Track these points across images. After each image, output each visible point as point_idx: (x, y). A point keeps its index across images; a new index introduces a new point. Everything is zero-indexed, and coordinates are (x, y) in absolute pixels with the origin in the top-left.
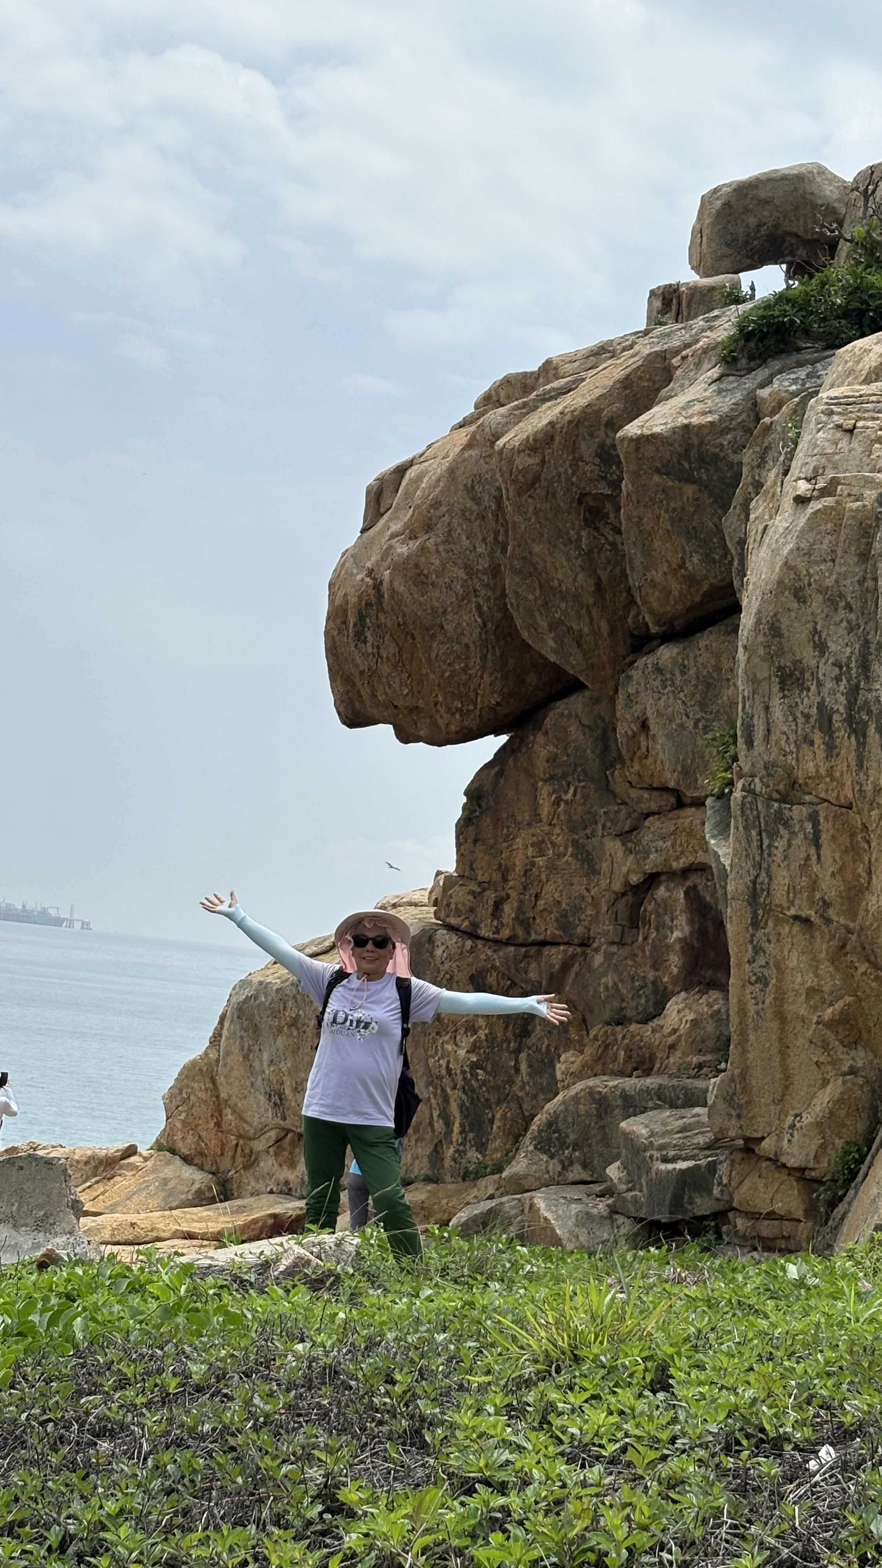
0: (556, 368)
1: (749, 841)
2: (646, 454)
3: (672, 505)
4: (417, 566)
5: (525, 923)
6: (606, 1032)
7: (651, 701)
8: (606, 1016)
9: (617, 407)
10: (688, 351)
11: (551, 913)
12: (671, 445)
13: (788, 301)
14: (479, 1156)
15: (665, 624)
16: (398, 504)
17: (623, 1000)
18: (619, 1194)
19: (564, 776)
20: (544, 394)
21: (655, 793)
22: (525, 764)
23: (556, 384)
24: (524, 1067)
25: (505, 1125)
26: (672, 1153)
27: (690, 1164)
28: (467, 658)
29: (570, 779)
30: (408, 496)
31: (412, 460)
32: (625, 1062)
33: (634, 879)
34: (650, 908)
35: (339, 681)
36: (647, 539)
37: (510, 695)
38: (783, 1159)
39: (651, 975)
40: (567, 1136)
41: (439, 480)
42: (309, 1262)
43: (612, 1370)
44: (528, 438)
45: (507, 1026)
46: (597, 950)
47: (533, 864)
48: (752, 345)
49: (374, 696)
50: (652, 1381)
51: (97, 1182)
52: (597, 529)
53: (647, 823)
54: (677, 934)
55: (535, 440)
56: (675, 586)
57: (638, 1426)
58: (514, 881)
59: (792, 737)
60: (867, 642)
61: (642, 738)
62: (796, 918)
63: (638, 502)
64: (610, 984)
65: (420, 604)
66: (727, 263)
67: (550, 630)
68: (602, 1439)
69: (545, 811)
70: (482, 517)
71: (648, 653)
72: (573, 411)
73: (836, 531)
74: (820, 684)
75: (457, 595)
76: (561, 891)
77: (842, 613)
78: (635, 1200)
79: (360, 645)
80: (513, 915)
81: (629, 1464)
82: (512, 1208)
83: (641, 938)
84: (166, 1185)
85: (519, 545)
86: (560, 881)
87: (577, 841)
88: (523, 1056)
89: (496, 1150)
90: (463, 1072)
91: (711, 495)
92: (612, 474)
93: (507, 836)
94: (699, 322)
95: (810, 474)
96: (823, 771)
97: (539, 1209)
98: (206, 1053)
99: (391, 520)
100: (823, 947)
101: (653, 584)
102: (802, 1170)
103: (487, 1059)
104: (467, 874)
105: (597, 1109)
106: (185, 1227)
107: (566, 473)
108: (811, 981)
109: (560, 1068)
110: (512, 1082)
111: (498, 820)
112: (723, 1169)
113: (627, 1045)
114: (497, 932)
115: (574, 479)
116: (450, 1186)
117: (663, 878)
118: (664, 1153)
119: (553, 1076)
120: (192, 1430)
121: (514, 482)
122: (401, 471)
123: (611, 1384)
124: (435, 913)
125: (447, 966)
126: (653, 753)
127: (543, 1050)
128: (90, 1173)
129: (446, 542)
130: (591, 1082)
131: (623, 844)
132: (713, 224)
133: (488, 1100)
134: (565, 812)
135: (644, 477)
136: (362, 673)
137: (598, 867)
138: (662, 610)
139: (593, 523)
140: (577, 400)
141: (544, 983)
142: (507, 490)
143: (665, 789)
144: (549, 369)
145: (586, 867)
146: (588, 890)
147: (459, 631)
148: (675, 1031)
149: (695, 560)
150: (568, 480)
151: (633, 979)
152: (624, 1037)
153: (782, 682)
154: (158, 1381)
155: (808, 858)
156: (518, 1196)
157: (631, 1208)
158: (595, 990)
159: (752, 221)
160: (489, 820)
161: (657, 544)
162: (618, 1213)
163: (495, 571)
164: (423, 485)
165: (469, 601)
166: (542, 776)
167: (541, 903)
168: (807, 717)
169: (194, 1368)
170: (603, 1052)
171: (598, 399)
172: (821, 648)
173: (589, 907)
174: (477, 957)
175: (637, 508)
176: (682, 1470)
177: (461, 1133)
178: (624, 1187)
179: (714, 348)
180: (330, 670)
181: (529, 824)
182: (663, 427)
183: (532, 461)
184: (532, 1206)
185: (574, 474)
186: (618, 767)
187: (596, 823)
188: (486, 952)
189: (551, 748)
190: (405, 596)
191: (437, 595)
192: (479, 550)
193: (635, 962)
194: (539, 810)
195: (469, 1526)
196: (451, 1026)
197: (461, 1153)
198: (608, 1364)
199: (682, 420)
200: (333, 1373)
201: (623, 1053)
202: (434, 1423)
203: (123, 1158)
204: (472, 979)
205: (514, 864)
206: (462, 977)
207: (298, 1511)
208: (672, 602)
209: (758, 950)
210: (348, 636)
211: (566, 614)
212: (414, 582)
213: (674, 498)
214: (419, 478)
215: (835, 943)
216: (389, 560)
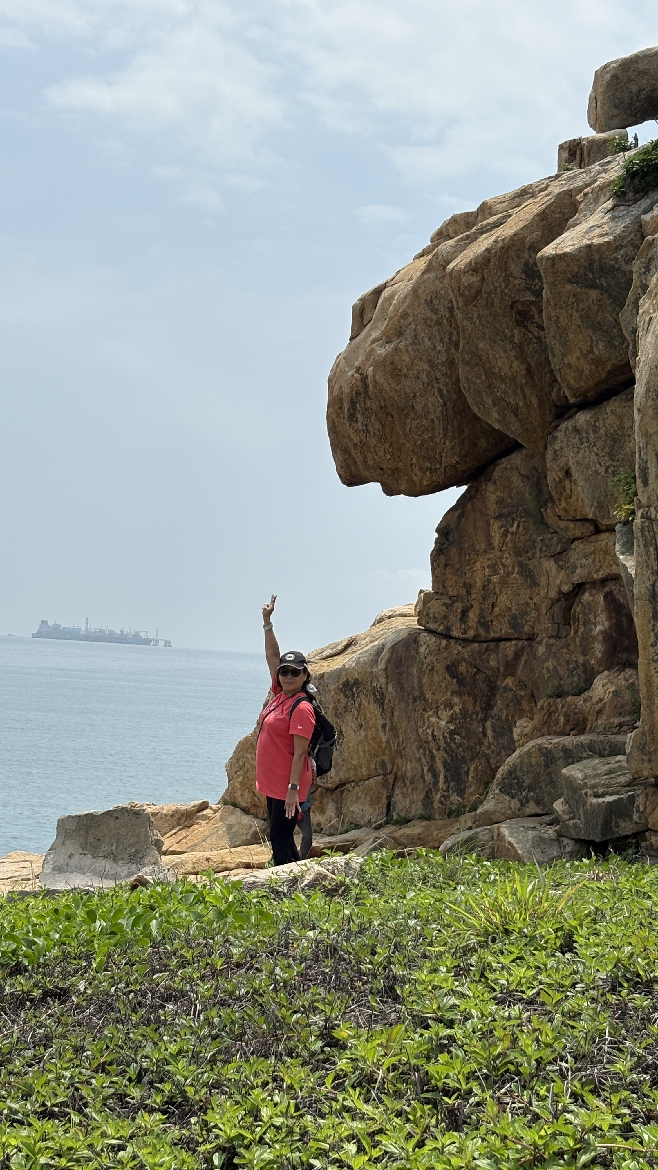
0: (490, 208)
1: (648, 555)
2: (560, 269)
3: (581, 306)
4: (392, 363)
5: (485, 624)
6: (549, 703)
7: (572, 454)
8: (549, 691)
9: (537, 234)
10: (588, 189)
11: (505, 616)
12: (578, 261)
14: (459, 799)
15: (580, 396)
16: (376, 318)
17: (561, 679)
18: (564, 822)
19: (510, 514)
20: (482, 228)
21: (579, 523)
22: (480, 507)
23: (491, 220)
24: (489, 732)
25: (477, 775)
26: (601, 790)
27: (615, 797)
28: (433, 429)
29: (514, 516)
30: (384, 310)
31: (385, 284)
32: (565, 724)
33: (566, 588)
34: (578, 610)
35: (339, 452)
36: (563, 332)
37: (466, 456)
39: (581, 659)
40: (524, 781)
41: (405, 298)
42: (326, 877)
43: (533, 938)
44: (471, 262)
45: (475, 702)
46: (540, 643)
47: (489, 581)
48: (636, 181)
49: (365, 462)
50: (561, 945)
51: (180, 830)
52: (525, 327)
53: (573, 546)
54: (599, 628)
55: (476, 264)
56: (586, 367)
57: (549, 976)
58: (476, 594)
61: (567, 483)
63: (555, 305)
64: (551, 668)
65: (396, 391)
66: (616, 121)
67: (494, 405)
68: (522, 986)
69: (496, 541)
70: (439, 323)
71: (568, 419)
72: (503, 240)
75: (423, 383)
76: (511, 600)
78: (575, 826)
79: (353, 424)
80: (476, 620)
81: (543, 1004)
82: (485, 836)
83: (572, 632)
84: (231, 829)
85: (468, 343)
86: (510, 592)
87: (522, 562)
88: (488, 723)
89: (472, 794)
90: (445, 738)
91: (610, 297)
92: (535, 285)
93: (469, 561)
94: (596, 167)
97: (504, 836)
99: (371, 329)
101: (569, 366)
104: (440, 591)
105: (544, 760)
106: (245, 860)
107: (500, 286)
109: (516, 731)
110: (481, 743)
111: (462, 549)
112: (640, 800)
113: (566, 712)
114: (465, 632)
115: (507, 291)
116: (439, 822)
117: (587, 586)
118: (596, 790)
119: (512, 738)
120: (231, 994)
121: (462, 295)
122: (378, 292)
123: (532, 949)
124: (418, 621)
125: (428, 659)
126: (575, 493)
127: (504, 718)
128: (175, 823)
129: (413, 344)
130: (539, 741)
131: (556, 563)
132: (605, 92)
133: (463, 757)
134: (512, 540)
135: (559, 286)
136: (355, 445)
137: (538, 581)
138: (577, 386)
139: (522, 322)
140: (506, 231)
141: (502, 669)
142: (457, 302)
143: (586, 520)
144: (485, 209)
145: (529, 581)
146: (531, 598)
147: (426, 410)
148: (601, 700)
149: (601, 346)
150: (501, 292)
151: (568, 663)
152: (563, 707)
154: (209, 961)
156: (489, 827)
157: (573, 832)
159: (634, 88)
160: (455, 550)
161: (571, 336)
162: (564, 836)
163: (451, 363)
164: (395, 302)
165: (433, 387)
166: (493, 514)
167: (496, 609)
169: (235, 951)
170: (548, 718)
171: (522, 229)
173: (533, 611)
174: (451, 652)
175: (555, 310)
176: (579, 1005)
177: (445, 782)
178: (567, 817)
179: (608, 186)
180: (332, 444)
181: (485, 552)
182: (571, 247)
183: (474, 279)
184: (499, 834)
185: (506, 287)
186: (549, 505)
187: (535, 548)
188: (457, 648)
189: (499, 494)
190: (385, 386)
191: (408, 384)
192: (438, 348)
193: (569, 650)
194: (492, 541)
195: (425, 1050)
196: (434, 704)
197: (446, 797)
198: (529, 934)
199: (586, 242)
200: (333, 951)
201: (562, 718)
202: (404, 981)
203: (199, 811)
204: (448, 668)
205: (475, 582)
206: (440, 667)
207: (305, 1046)
208: (585, 379)
209: (657, 637)
210: (344, 418)
211: (505, 392)
212: (391, 375)
213: (582, 301)
214: (391, 297)
216: (372, 359)
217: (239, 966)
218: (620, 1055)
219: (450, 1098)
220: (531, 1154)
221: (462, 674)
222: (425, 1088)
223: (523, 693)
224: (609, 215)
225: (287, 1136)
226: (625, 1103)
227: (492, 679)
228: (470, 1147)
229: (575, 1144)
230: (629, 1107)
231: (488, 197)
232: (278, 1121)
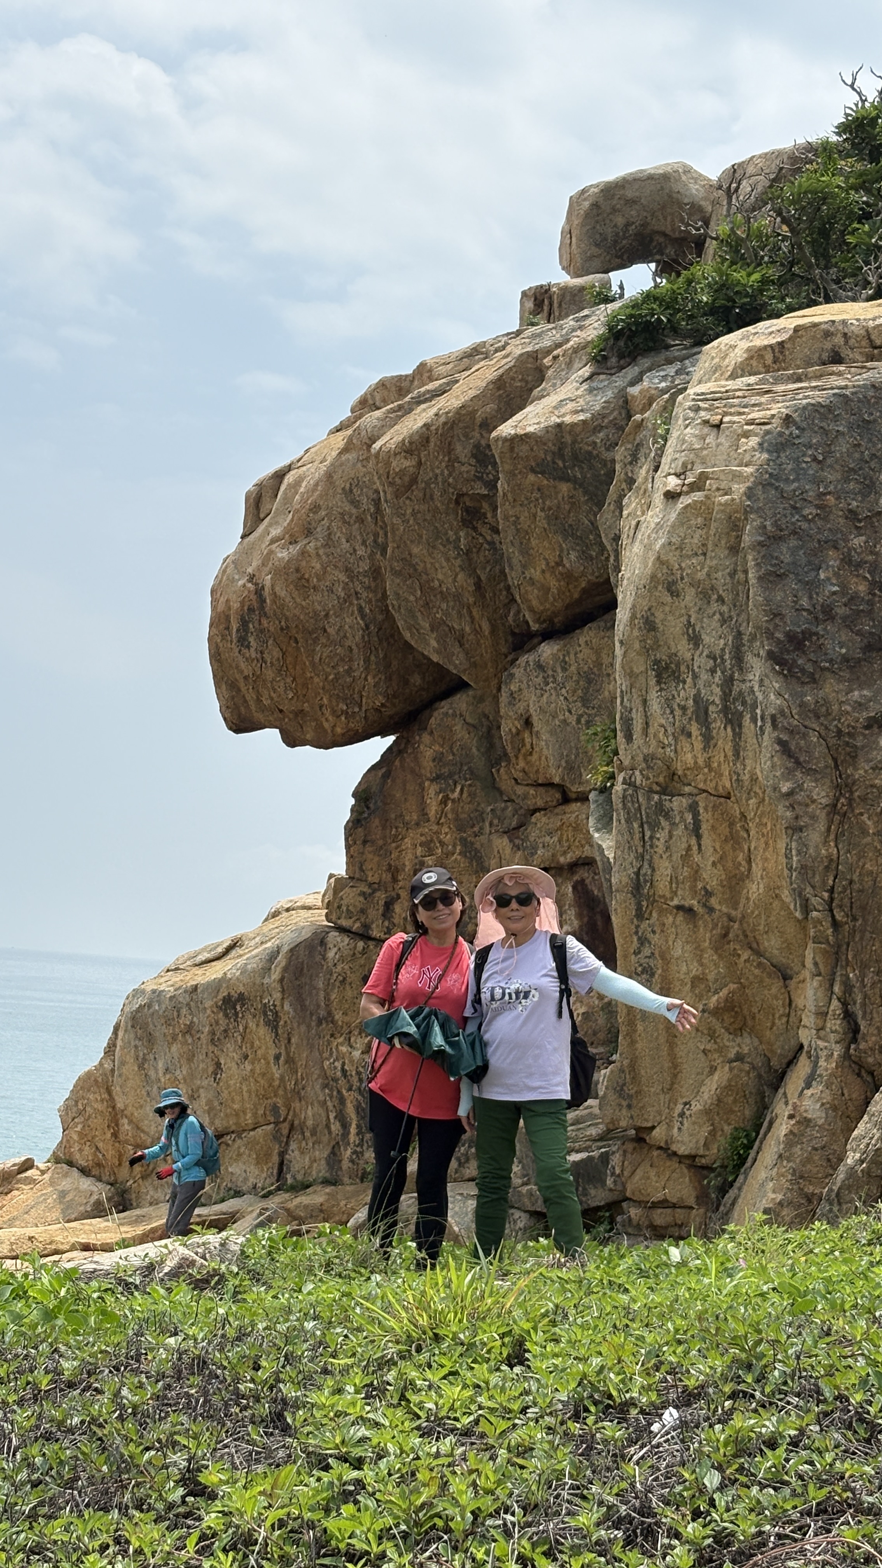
0: (430, 371)
1: (631, 833)
2: (521, 454)
3: (548, 503)
4: (297, 570)
7: (533, 698)
9: (491, 408)
10: (558, 351)
12: (545, 444)
13: (656, 299)
15: (544, 621)
16: (276, 510)
19: (451, 775)
20: (420, 397)
21: (542, 790)
22: (412, 765)
23: (431, 386)
27: (583, 1155)
28: (351, 660)
29: (456, 777)
30: (287, 500)
31: (290, 465)
35: (224, 687)
36: (524, 537)
37: (394, 696)
38: (674, 1148)
41: (317, 485)
42: (193, 1263)
43: (471, 1346)
44: (403, 440)
48: (621, 343)
49: (259, 700)
50: (509, 1355)
52: (475, 529)
53: (533, 819)
55: (411, 443)
56: (553, 584)
57: (491, 1398)
59: (670, 730)
60: (740, 634)
61: (526, 735)
62: (679, 908)
63: (515, 500)
65: (303, 607)
66: (597, 263)
67: (432, 631)
68: (456, 1411)
69: (433, 809)
70: (361, 520)
71: (529, 651)
72: (447, 413)
73: (706, 525)
74: (695, 677)
75: (338, 598)
77: (715, 606)
78: (530, 1194)
79: (244, 650)
81: (483, 1436)
84: (64, 1197)
85: (398, 547)
87: (466, 840)
90: (359, 1073)
91: (586, 492)
92: (488, 474)
93: (396, 836)
94: (569, 322)
95: (679, 470)
96: (701, 761)
98: (101, 1064)
99: (270, 525)
100: (706, 936)
101: (532, 582)
102: (693, 1157)
104: (357, 876)
106: (83, 1239)
107: (442, 473)
108: (695, 970)
111: (387, 820)
112: (616, 1160)
115: (451, 480)
116: (348, 1188)
120: (60, 1424)
121: (391, 484)
122: (279, 476)
123: (470, 1361)
124: (327, 915)
125: (339, 968)
126: (537, 749)
129: (326, 546)
131: (510, 840)
132: (583, 225)
134: (452, 810)
135: (519, 476)
136: (246, 678)
138: (542, 608)
139: (471, 522)
140: (451, 402)
142: (385, 492)
143: (550, 785)
144: (424, 372)
145: (475, 865)
147: (342, 634)
149: (573, 556)
150: (445, 481)
153: (659, 676)
154: (30, 1379)
155: (689, 848)
157: (527, 1203)
159: (620, 221)
160: (377, 822)
161: (534, 542)
163: (376, 573)
164: (302, 490)
165: (351, 604)
166: (428, 775)
168: (684, 708)
169: (65, 1364)
171: (472, 400)
172: (695, 640)
175: (513, 507)
176: (530, 1437)
177: (358, 1134)
179: (584, 347)
180: (215, 676)
181: (418, 824)
182: (536, 426)
183: (408, 463)
185: (450, 475)
186: (503, 764)
187: (483, 821)
189: (437, 747)
190: (287, 600)
191: (318, 598)
192: (359, 553)
194: (427, 810)
195: (323, 1499)
196: (345, 1027)
197: (359, 1154)
198: (466, 1341)
199: (555, 420)
200: (201, 1363)
202: (297, 1405)
203: (20, 1172)
205: (404, 864)
206: (354, 978)
207: (161, 1495)
208: (551, 599)
209: (643, 941)
210: (231, 642)
211: (447, 614)
212: (296, 586)
213: (550, 497)
214: (298, 483)
215: (718, 931)
216: (270, 564)
217: (71, 1385)
218: (584, 1504)
222: (323, 1551)
231: (428, 357)
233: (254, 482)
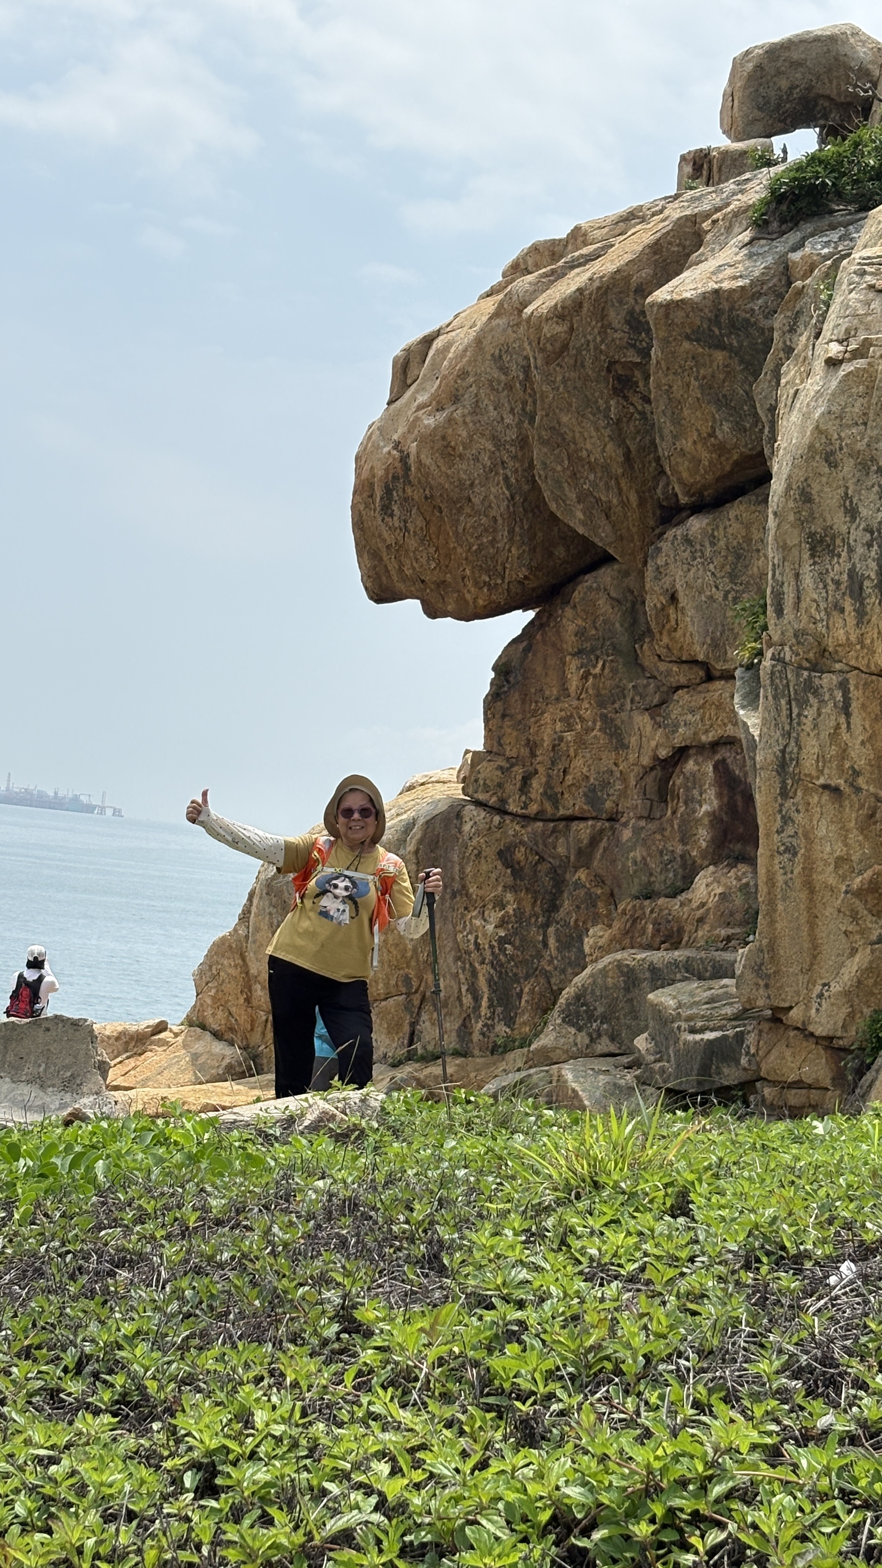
0: (585, 235)
1: (778, 710)
2: (676, 320)
3: (702, 372)
4: (444, 438)
5: (553, 797)
6: (634, 906)
7: (680, 573)
8: (635, 890)
9: (646, 272)
10: (718, 215)
11: (580, 787)
12: (701, 310)
13: (821, 162)
14: (508, 1030)
15: (693, 495)
16: (425, 375)
17: (651, 875)
18: (647, 1064)
19: (592, 651)
20: (573, 261)
21: (685, 667)
22: (553, 639)
23: (585, 251)
24: (552, 942)
25: (533, 999)
26: (699, 1024)
27: (717, 1034)
28: (495, 531)
29: (598, 653)
30: (435, 366)
31: (439, 331)
32: (653, 936)
33: (663, 753)
34: (679, 782)
35: (366, 555)
36: (676, 407)
37: (537, 568)
38: (811, 1028)
39: (679, 849)
40: (595, 1009)
41: (465, 350)
42: (333, 1117)
43: (633, 1195)
44: (556, 305)
45: (535, 901)
46: (625, 825)
47: (561, 739)
48: (784, 207)
49: (401, 570)
50: (672, 1206)
51: (128, 1058)
52: (626, 398)
53: (676, 697)
54: (705, 808)
55: (563, 308)
56: (705, 456)
57: (656, 1246)
58: (543, 756)
59: (822, 605)
61: (671, 611)
62: (825, 787)
63: (668, 369)
64: (639, 859)
65: (447, 476)
66: (759, 127)
67: (579, 502)
68: (620, 1258)
69: (574, 683)
70: (510, 387)
71: (677, 525)
72: (601, 277)
73: (868, 394)
74: (851, 550)
75: (484, 467)
76: (589, 766)
77: (874, 478)
78: (663, 1070)
79: (387, 519)
80: (541, 790)
81: (648, 1282)
82: (541, 1080)
83: (669, 813)
84: (197, 1060)
85: (547, 415)
86: (588, 755)
87: (606, 716)
88: (551, 930)
89: (524, 1023)
90: (491, 947)
91: (742, 361)
92: (641, 341)
93: (536, 711)
94: (730, 186)
95: (842, 337)
96: (853, 638)
97: (566, 1081)
98: (235, 930)
99: (417, 391)
100: (852, 816)
101: (683, 453)
102: (830, 1039)
103: (516, 934)
104: (495, 750)
105: (624, 981)
107: (595, 340)
108: (839, 850)
109: (588, 943)
110: (540, 956)
111: (526, 695)
112: (751, 1039)
113: (655, 918)
114: (525, 806)
115: (603, 347)
116: (478, 1060)
117: (692, 751)
119: (581, 950)
120: (210, 1259)
121: (542, 350)
122: (428, 341)
123: (632, 1209)
124: (463, 789)
125: (474, 842)
126: (681, 625)
127: (572, 924)
128: (121, 1048)
129: (474, 413)
130: (619, 956)
131: (652, 718)
132: (745, 87)
133: (516, 974)
134: (594, 685)
135: (674, 344)
136: (388, 547)
137: (626, 741)
138: (692, 480)
139: (622, 391)
140: (605, 266)
141: (572, 858)
142: (535, 358)
143: (694, 662)
144: (578, 236)
145: (614, 741)
146: (616, 764)
147: (486, 504)
148: (703, 905)
149: (726, 427)
150: (596, 349)
151: (661, 853)
152: (652, 911)
153: (813, 549)
154: (178, 1216)
155: (838, 727)
156: (546, 1068)
157: (660, 1079)
158: (624, 865)
159: (784, 84)
160: (517, 695)
161: (686, 412)
162: (646, 1084)
163: (523, 442)
164: (450, 355)
165: (497, 474)
166: (570, 650)
167: (569, 779)
168: (837, 583)
169: (214, 1203)
170: (632, 925)
171: (627, 264)
172: (852, 513)
173: (618, 782)
174: (505, 833)
175: (667, 375)
176: (701, 1285)
177: (489, 1007)
178: (652, 1058)
179: (745, 211)
180: (357, 545)
181: (557, 699)
182: (693, 292)
183: (560, 329)
184: (560, 1077)
185: (602, 341)
186: (647, 640)
187: (624, 697)
188: (513, 828)
189: (580, 622)
190: (432, 468)
191: (464, 467)
192: (507, 421)
193: (663, 836)
194: (567, 685)
195: (485, 1339)
196: (479, 901)
197: (490, 1027)
198: (628, 1190)
199: (712, 285)
200: (352, 1205)
201: (651, 926)
202: (451, 1248)
203: (154, 1034)
204: (500, 854)
205: (542, 739)
206: (490, 852)
207: (316, 1330)
208: (702, 471)
209: (787, 820)
210: (375, 510)
211: (594, 485)
212: (442, 454)
213: (704, 365)
214: (446, 348)
215: (864, 812)
216: (416, 432)
217: (219, 1223)
218: (763, 1352)
219: (524, 1404)
220: (642, 1482)
221: (519, 863)
222: (486, 1390)
223: (599, 892)
224: (745, 251)
225: (289, 1450)
226: (771, 1417)
227: (559, 871)
228: (555, 1470)
229: (705, 1470)
230: (778, 1422)
231: (582, 220)
232: (278, 1429)
233: (403, 346)
